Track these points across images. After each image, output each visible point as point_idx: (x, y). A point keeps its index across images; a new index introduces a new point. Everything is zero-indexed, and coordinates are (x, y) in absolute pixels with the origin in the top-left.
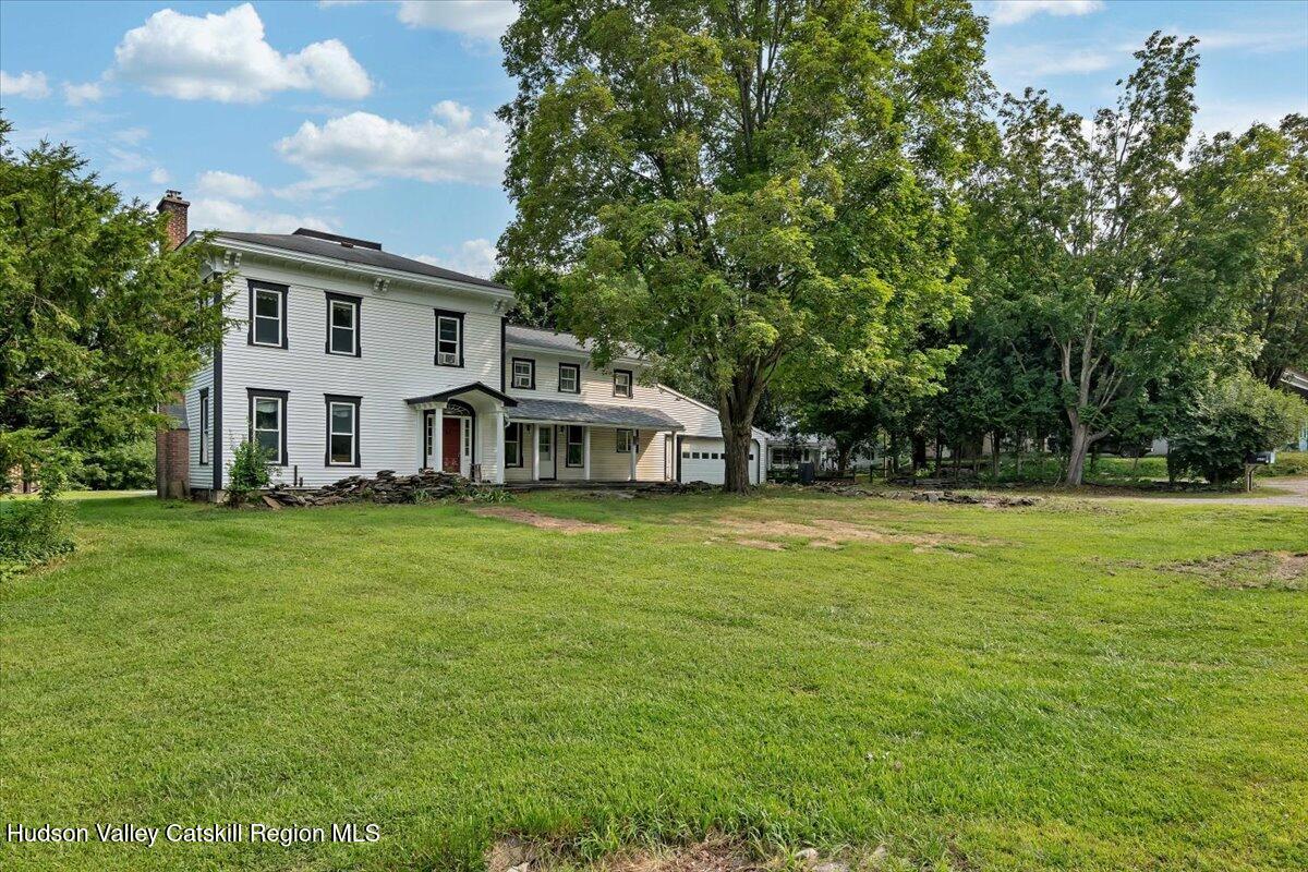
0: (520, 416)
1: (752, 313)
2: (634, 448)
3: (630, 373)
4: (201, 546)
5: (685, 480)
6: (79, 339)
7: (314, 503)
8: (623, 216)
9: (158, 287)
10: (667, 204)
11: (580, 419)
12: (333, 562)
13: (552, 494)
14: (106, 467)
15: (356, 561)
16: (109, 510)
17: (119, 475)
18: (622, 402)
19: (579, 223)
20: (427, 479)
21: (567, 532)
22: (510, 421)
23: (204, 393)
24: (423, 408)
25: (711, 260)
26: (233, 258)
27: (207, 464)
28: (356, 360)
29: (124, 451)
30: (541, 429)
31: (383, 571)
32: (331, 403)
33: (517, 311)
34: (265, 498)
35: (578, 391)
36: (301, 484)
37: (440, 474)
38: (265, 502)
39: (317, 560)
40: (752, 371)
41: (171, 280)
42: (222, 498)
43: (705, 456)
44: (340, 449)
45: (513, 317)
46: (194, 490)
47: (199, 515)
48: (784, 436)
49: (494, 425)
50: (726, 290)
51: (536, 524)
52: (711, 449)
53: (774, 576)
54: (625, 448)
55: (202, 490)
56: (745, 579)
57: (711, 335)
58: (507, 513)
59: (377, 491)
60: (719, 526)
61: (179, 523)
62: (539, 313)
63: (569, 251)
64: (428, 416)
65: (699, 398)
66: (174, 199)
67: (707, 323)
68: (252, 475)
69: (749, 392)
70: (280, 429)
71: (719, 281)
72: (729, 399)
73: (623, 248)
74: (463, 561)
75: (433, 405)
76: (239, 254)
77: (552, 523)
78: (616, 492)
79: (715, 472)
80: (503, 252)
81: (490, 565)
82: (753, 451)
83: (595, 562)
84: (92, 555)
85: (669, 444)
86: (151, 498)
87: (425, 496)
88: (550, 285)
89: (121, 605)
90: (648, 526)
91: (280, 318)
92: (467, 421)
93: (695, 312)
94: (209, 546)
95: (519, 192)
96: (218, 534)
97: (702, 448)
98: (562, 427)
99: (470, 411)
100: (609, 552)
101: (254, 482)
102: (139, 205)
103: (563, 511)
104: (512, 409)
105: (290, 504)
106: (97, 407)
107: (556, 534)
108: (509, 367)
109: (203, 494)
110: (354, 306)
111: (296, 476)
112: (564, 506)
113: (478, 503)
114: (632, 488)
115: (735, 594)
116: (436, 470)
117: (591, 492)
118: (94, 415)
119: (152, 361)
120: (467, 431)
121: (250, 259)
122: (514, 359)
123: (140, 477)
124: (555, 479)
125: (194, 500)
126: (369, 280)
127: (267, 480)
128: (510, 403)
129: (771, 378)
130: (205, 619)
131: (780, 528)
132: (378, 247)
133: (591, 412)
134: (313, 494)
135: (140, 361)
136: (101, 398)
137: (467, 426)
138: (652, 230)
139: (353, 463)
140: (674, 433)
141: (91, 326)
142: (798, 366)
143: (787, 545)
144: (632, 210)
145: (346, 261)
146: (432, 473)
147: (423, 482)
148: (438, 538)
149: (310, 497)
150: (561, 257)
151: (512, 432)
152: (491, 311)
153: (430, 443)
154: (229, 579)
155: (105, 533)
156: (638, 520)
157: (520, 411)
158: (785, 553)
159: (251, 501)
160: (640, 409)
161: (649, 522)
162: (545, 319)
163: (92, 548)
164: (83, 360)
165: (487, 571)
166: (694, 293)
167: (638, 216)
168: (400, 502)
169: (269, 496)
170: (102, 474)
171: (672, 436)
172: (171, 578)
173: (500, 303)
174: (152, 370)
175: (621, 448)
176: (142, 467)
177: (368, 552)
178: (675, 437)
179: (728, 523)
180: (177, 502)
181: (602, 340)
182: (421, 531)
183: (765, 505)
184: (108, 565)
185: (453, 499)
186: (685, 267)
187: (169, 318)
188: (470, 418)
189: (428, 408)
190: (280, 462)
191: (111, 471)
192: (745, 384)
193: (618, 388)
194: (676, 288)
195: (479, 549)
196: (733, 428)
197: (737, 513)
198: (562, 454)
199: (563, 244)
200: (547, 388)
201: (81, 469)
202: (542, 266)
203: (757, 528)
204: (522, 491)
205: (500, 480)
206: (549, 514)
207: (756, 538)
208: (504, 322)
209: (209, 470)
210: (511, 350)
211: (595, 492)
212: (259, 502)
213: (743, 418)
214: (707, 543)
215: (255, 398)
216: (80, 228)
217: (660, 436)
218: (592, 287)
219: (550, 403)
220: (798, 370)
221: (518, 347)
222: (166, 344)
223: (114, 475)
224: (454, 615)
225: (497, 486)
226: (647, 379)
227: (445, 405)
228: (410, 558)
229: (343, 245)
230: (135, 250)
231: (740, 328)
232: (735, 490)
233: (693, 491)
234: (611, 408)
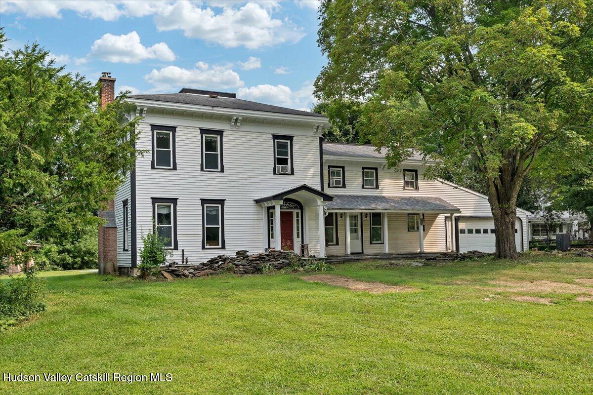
0: (335, 207)
1: (514, 116)
2: (421, 228)
3: (416, 171)
4: (121, 306)
5: (462, 251)
6: (46, 169)
7: (194, 274)
8: (406, 53)
9: (92, 131)
10: (440, 40)
11: (379, 208)
12: (205, 317)
13: (361, 264)
14: (71, 255)
15: (222, 316)
16: (70, 282)
17: (78, 260)
18: (411, 193)
19: (373, 64)
20: (271, 255)
21: (374, 292)
22: (328, 212)
23: (125, 203)
24: (266, 205)
25: (476, 79)
26: (141, 111)
27: (127, 250)
28: (221, 175)
29: (81, 244)
30: (351, 217)
31: (239, 323)
32: (205, 205)
33: (330, 133)
34: (162, 272)
35: (377, 187)
36: (187, 262)
37: (280, 252)
38: (163, 275)
39: (194, 316)
40: (514, 163)
41: (99, 126)
42: (136, 273)
43: (478, 231)
44: (212, 237)
45: (327, 137)
46: (120, 268)
47: (121, 285)
48: (542, 213)
49: (317, 215)
50: (491, 100)
51: (350, 287)
52: (482, 226)
53: (547, 326)
54: (414, 228)
55: (124, 268)
56: (522, 329)
57: (479, 137)
58: (328, 279)
59: (237, 265)
60: (494, 286)
61: (108, 290)
62: (346, 133)
63: (366, 84)
64: (270, 211)
65: (470, 187)
66: (107, 77)
67: (475, 128)
68: (154, 257)
69: (512, 179)
70: (172, 225)
71: (485, 94)
72: (496, 187)
73: (407, 76)
74: (297, 315)
75: (273, 203)
76: (145, 109)
77: (362, 286)
78: (409, 262)
79: (487, 244)
80: (319, 88)
81: (317, 319)
82: (517, 226)
83: (397, 315)
84: (55, 313)
85: (449, 223)
86: (95, 274)
87: (269, 268)
88: (354, 111)
89: (68, 347)
90: (437, 286)
91: (171, 149)
92: (298, 213)
93: (465, 120)
94: (126, 306)
95: (329, 47)
96: (132, 297)
97: (475, 226)
98: (366, 214)
99: (299, 206)
100: (407, 308)
101: (156, 261)
102: (79, 78)
103: (370, 277)
104: (329, 202)
105: (178, 276)
106: (56, 214)
107: (366, 295)
108: (326, 173)
109: (126, 271)
110: (219, 137)
111: (183, 257)
112: (371, 273)
113: (307, 272)
114: (422, 258)
115: (515, 342)
116: (277, 250)
117: (390, 261)
118: (54, 219)
119: (89, 181)
120: (298, 220)
121: (153, 111)
122: (329, 167)
123: (91, 261)
124: (363, 253)
125: (120, 275)
126: (228, 119)
127: (164, 259)
128: (328, 198)
129: (529, 168)
130: (120, 359)
131: (547, 287)
132: (233, 96)
133: (387, 202)
134: (195, 269)
135: (82, 181)
136: (58, 208)
137: (298, 216)
138: (429, 62)
139: (220, 246)
140: (452, 214)
141: (52, 160)
142: (553, 156)
143: (556, 300)
144: (413, 48)
145: (213, 107)
146: (274, 251)
147: (267, 258)
148: (279, 299)
149: (192, 271)
150: (361, 90)
151: (330, 220)
152: (311, 134)
153: (272, 230)
154: (137, 329)
155: (63, 298)
156: (428, 282)
157: (335, 203)
158: (554, 307)
159: (154, 274)
160: (425, 197)
161: (437, 283)
162: (350, 137)
163: (55, 308)
164: (46, 183)
165: (314, 324)
166: (465, 105)
167: (418, 51)
168: (253, 273)
169: (165, 271)
170: (69, 260)
171: (451, 218)
172: (100, 329)
173: (318, 127)
174: (89, 187)
175: (412, 228)
176: (92, 254)
177: (229, 310)
178: (453, 219)
179: (502, 283)
180: (109, 277)
181: (394, 148)
182: (266, 294)
183: (531, 268)
184: (64, 319)
185: (289, 269)
186: (457, 85)
187: (100, 152)
188: (299, 211)
189: (270, 205)
190: (173, 247)
191: (74, 257)
192: (509, 174)
193: (407, 184)
194: (450, 102)
195: (308, 307)
196: (501, 208)
197: (508, 275)
198: (367, 235)
199: (362, 80)
200: (354, 186)
201: (57, 257)
202: (347, 98)
203: (527, 286)
204: (339, 262)
205: (322, 255)
206: (359, 279)
207: (527, 295)
208: (322, 140)
209: (129, 255)
210: (328, 161)
211: (393, 262)
212: (158, 274)
213: (509, 200)
214: (486, 299)
215: (156, 205)
216: (44, 96)
217: (442, 217)
218: (385, 107)
219: (357, 197)
220: (552, 159)
221: (332, 157)
222: (97, 170)
223: (76, 260)
224: (290, 358)
225: (320, 259)
226: (430, 174)
227: (281, 202)
228: (259, 314)
229: (211, 97)
230: (78, 108)
231: (504, 128)
232: (505, 257)
233: (471, 258)
234: (403, 199)
